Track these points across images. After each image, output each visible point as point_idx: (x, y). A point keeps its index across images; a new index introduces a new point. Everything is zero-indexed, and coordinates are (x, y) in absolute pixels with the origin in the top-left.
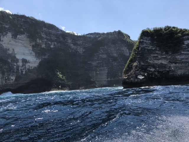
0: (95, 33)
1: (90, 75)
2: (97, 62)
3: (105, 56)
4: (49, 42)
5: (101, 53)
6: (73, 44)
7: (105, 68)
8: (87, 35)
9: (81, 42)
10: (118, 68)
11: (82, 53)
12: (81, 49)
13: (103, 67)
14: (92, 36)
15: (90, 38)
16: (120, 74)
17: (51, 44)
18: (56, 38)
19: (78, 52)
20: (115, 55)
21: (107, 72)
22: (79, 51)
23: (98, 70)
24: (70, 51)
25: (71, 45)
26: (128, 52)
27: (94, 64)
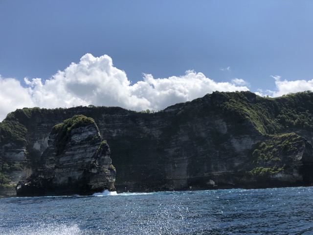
0: (177, 104)
1: (166, 170)
2: (175, 149)
3: (185, 138)
4: (111, 131)
5: (180, 134)
6: (146, 126)
7: (184, 158)
8: (166, 109)
9: (157, 121)
10: (205, 157)
11: (158, 136)
12: (158, 131)
13: (181, 156)
14: (172, 110)
15: (170, 113)
16: (206, 167)
17: (114, 133)
18: (120, 124)
19: (153, 136)
20: (203, 135)
21: (187, 164)
22: (154, 134)
23: (176, 161)
24: (142, 137)
25: (144, 128)
26: (225, 126)
27: (172, 151)
